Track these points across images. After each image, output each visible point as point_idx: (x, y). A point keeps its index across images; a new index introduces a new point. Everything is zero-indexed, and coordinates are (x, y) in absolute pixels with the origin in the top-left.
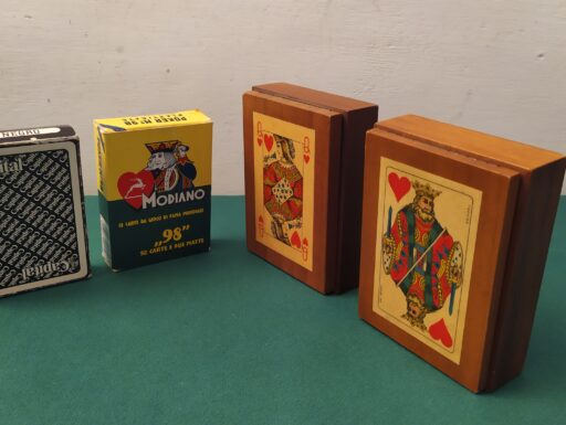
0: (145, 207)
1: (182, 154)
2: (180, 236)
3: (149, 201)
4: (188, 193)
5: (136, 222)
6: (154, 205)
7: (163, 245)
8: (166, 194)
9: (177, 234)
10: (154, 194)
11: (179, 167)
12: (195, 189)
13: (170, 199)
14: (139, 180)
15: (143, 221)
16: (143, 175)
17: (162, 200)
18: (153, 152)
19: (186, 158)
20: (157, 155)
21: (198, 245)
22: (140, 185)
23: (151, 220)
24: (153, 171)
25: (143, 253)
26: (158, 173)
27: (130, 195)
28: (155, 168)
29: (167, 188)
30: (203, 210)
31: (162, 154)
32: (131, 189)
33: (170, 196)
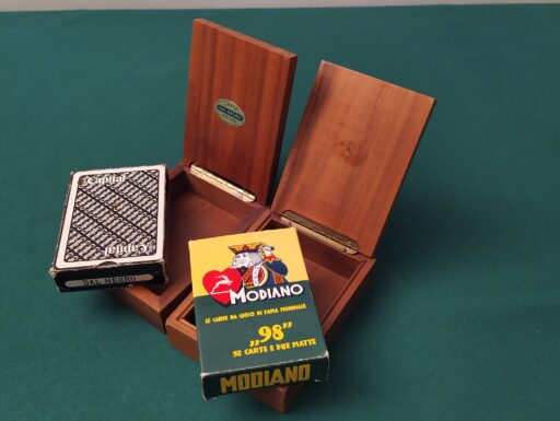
0: (233, 302)
1: (268, 254)
2: (281, 336)
3: (238, 296)
4: (282, 289)
5: (225, 318)
6: (244, 300)
7: (261, 345)
8: (257, 289)
9: (277, 332)
10: (243, 289)
11: (267, 264)
12: (290, 284)
13: (262, 295)
14: (225, 277)
15: (233, 317)
16: (229, 272)
17: (252, 296)
18: (237, 253)
19: (273, 256)
20: (241, 255)
21: (309, 347)
22: (227, 281)
23: (242, 316)
24: (238, 269)
25: (237, 353)
26: (244, 271)
27: (216, 291)
28: (240, 266)
29: (256, 284)
30: (304, 306)
31: (246, 254)
32: (217, 285)
33: (261, 291)
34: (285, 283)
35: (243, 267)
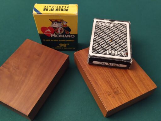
0: (52, 37)
1: (65, 24)
2: (66, 46)
3: (53, 35)
4: (68, 35)
5: (49, 40)
7: (60, 47)
10: (55, 34)
11: (64, 28)
12: (71, 35)
13: (61, 36)
15: (52, 40)
16: (50, 28)
17: (58, 36)
19: (66, 25)
20: (54, 23)
21: (73, 49)
22: (49, 31)
23: (54, 40)
24: (53, 28)
27: (46, 33)
28: (54, 27)
29: (59, 33)
30: (74, 41)
31: (57, 23)
32: (46, 31)
33: (61, 35)
34: (69, 34)
35: (55, 27)
